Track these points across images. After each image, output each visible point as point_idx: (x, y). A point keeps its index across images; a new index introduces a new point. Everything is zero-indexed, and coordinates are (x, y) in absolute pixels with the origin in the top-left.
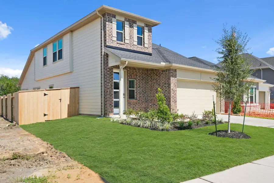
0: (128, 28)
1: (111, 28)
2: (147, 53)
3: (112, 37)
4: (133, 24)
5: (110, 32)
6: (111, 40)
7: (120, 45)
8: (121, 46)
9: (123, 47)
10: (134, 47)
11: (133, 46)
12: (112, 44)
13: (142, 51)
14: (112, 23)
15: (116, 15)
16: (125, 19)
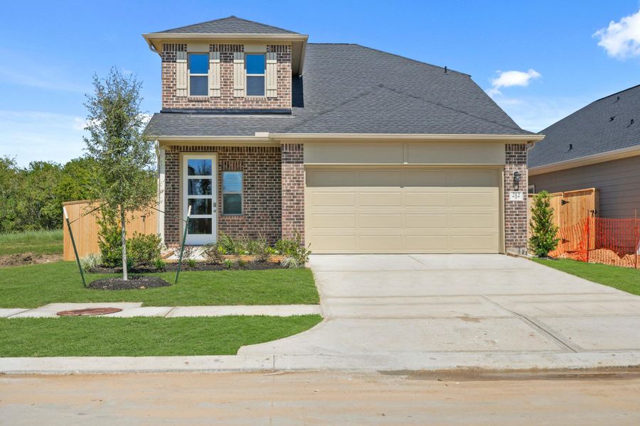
0: (219, 65)
1: (175, 73)
2: (273, 109)
3: (175, 91)
4: (232, 54)
5: (172, 82)
6: (173, 96)
7: (197, 104)
8: (199, 106)
9: (204, 107)
10: (235, 103)
11: (232, 100)
12: (176, 105)
13: (260, 107)
14: (175, 62)
15: (186, 45)
16: (211, 48)
